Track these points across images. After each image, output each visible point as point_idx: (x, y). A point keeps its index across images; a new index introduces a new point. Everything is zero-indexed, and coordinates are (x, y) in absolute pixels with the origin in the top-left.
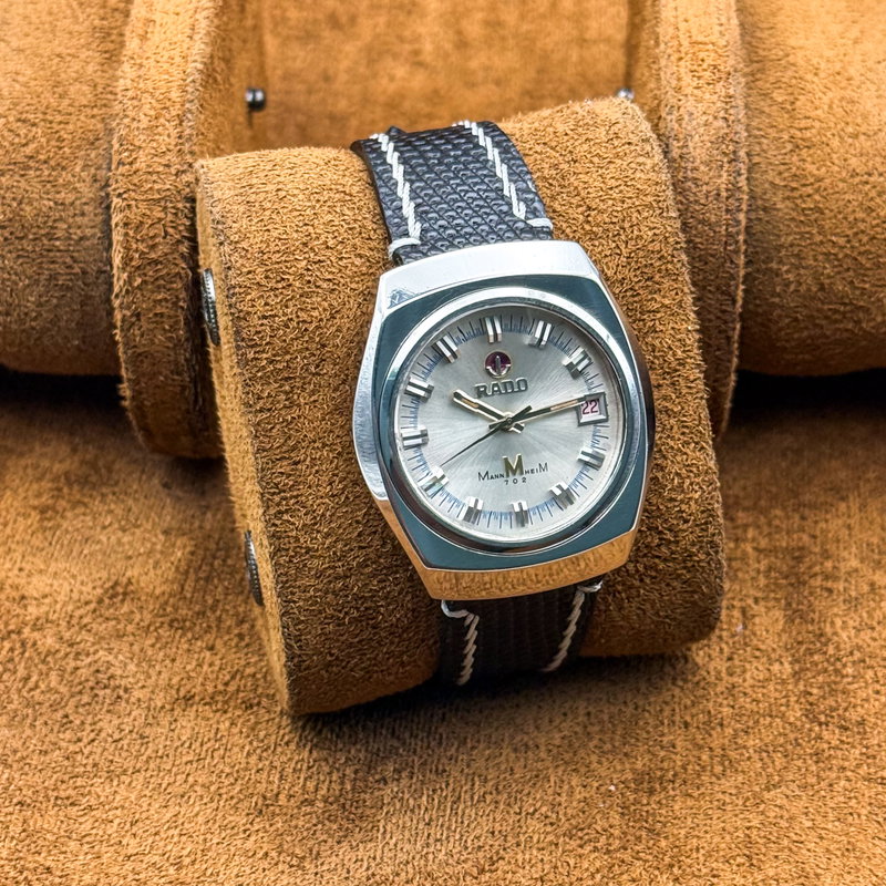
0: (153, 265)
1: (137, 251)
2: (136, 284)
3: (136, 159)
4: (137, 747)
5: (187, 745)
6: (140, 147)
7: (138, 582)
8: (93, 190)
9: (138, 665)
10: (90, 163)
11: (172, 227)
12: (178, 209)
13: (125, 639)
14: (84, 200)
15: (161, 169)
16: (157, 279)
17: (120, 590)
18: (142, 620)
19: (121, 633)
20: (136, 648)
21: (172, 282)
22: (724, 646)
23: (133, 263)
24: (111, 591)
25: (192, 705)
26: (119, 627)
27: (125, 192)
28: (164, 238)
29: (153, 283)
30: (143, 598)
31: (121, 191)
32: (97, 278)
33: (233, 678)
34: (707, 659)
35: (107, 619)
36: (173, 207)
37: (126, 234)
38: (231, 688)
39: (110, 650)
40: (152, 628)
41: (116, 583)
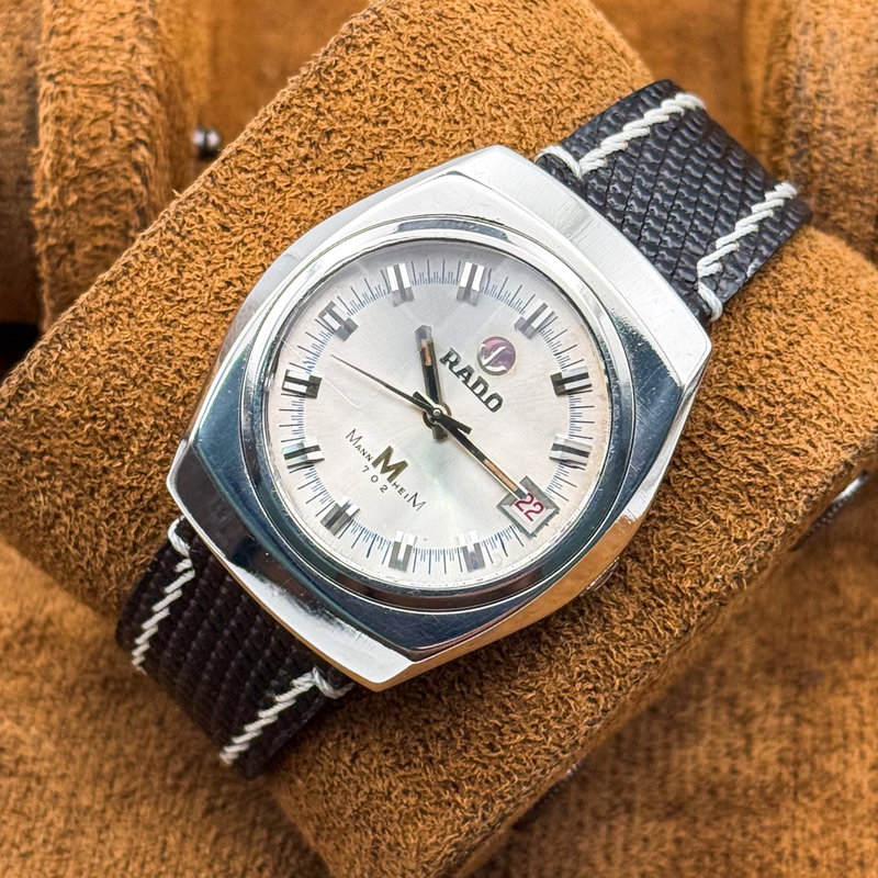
0: (94, 177)
1: (73, 155)
2: (70, 203)
3: (75, 27)
4: (53, 865)
5: (122, 865)
6: (82, 12)
7: (61, 621)
8: (18, 67)
9: (57, 744)
10: (14, 30)
11: (123, 125)
12: (132, 101)
13: (41, 703)
14: (3, 82)
15: (110, 42)
16: (99, 197)
17: (35, 631)
18: (64, 677)
19: (36, 696)
20: (55, 718)
21: (120, 203)
22: (866, 747)
23: (68, 173)
24: (23, 634)
25: (130, 806)
26: (33, 686)
27: (59, 73)
28: (112, 139)
29: (93, 202)
30: (67, 646)
31: (54, 71)
32: (18, 190)
33: (187, 768)
34: (842, 766)
35: (17, 674)
36: (127, 98)
37: (59, 133)
38: (185, 783)
39: (18, 720)
40: (79, 690)
41: (30, 623)
